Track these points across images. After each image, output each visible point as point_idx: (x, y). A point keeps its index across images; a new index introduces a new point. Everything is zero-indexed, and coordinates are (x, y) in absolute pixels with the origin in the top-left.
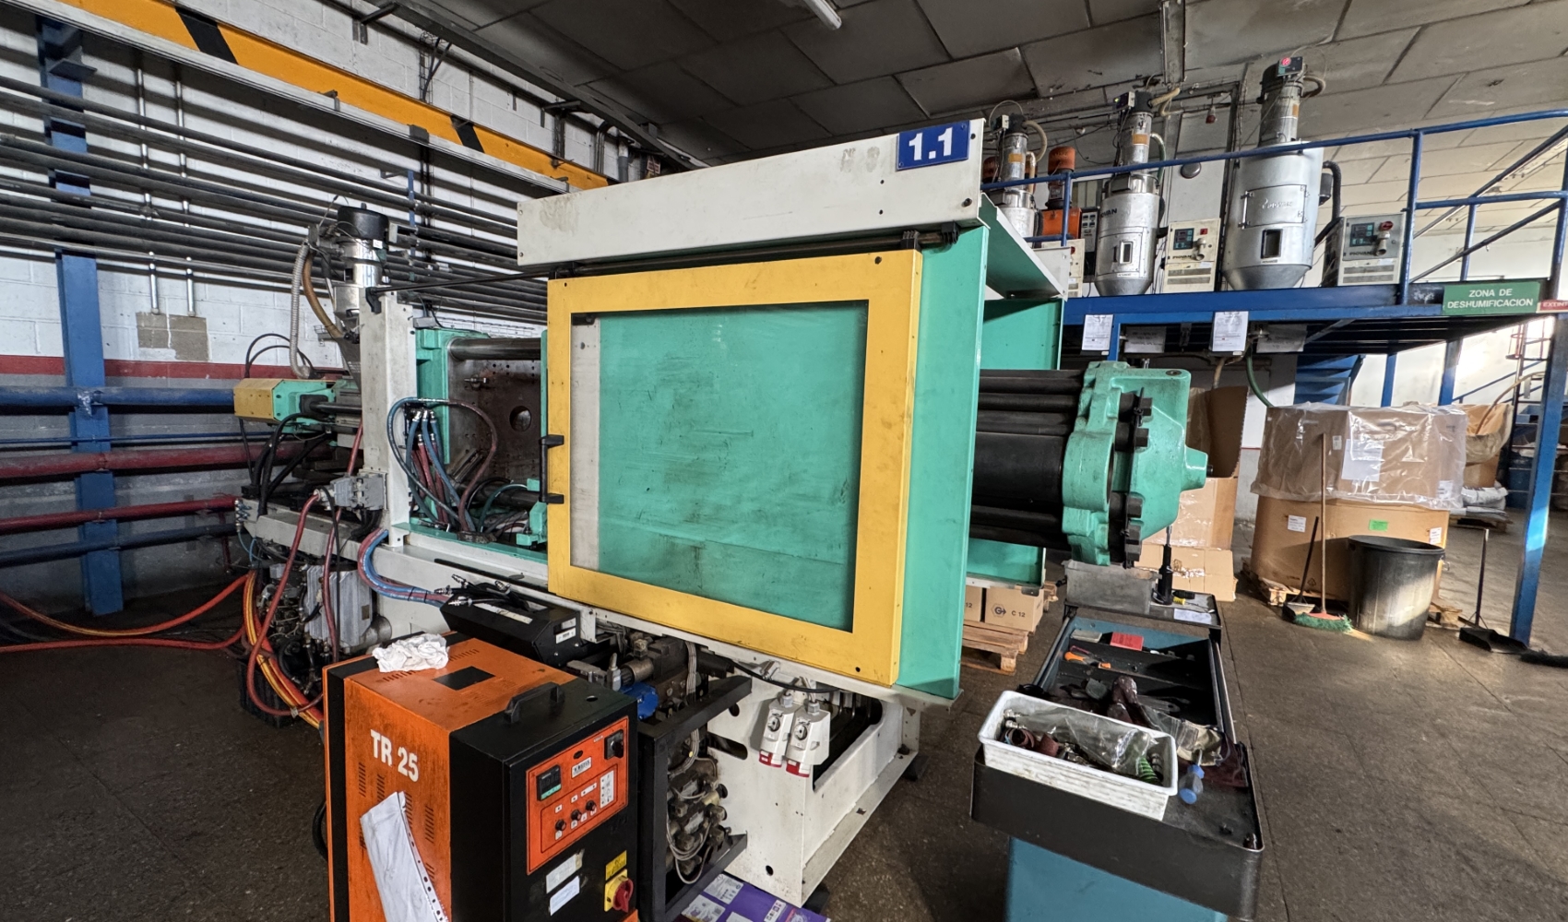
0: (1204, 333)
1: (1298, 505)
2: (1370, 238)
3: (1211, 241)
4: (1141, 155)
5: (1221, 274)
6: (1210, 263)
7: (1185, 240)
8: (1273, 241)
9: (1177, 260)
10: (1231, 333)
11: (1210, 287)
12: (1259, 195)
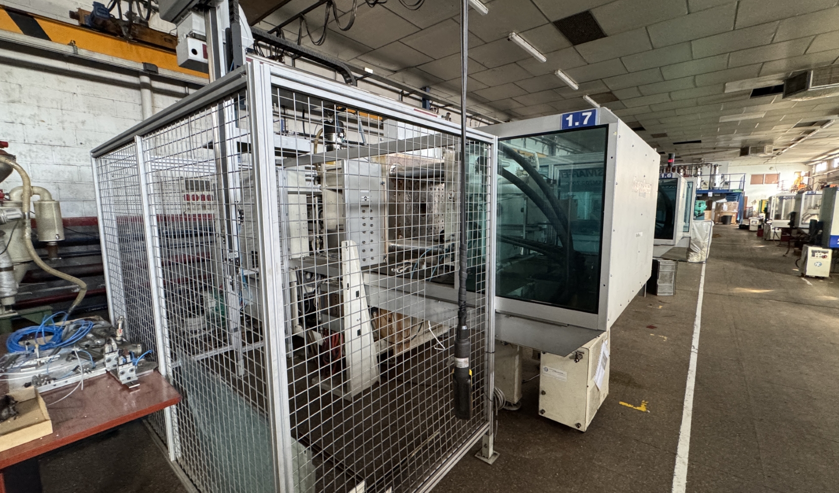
0: (707, 194)
1: (719, 213)
2: (726, 183)
3: (708, 184)
4: (699, 173)
5: (709, 188)
6: (708, 186)
7: (705, 183)
8: (715, 185)
9: (704, 186)
10: (710, 194)
11: (708, 189)
12: (714, 179)
